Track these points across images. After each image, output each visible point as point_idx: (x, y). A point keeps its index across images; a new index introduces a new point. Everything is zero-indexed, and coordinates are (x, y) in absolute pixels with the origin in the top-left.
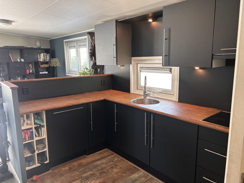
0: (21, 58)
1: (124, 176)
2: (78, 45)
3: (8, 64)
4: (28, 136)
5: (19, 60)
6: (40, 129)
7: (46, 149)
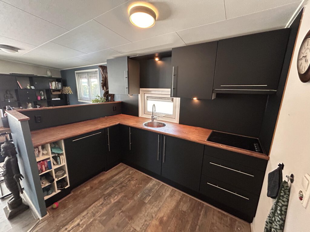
0: (31, 85)
1: (141, 187)
2: (90, 75)
3: (16, 91)
4: (45, 166)
5: (28, 87)
6: (58, 158)
7: (67, 175)
